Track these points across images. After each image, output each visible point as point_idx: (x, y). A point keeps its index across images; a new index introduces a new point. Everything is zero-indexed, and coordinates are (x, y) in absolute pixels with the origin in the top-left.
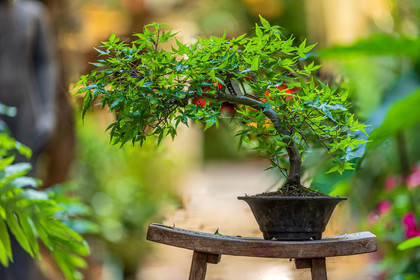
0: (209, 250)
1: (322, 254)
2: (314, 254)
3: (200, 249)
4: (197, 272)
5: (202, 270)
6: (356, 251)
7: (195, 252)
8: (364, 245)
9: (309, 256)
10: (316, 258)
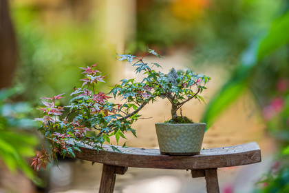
0: (117, 163)
1: (214, 166)
2: (207, 165)
3: (108, 162)
4: (106, 182)
5: (110, 180)
6: (243, 162)
7: (105, 165)
8: (250, 157)
9: (202, 167)
10: (209, 169)
